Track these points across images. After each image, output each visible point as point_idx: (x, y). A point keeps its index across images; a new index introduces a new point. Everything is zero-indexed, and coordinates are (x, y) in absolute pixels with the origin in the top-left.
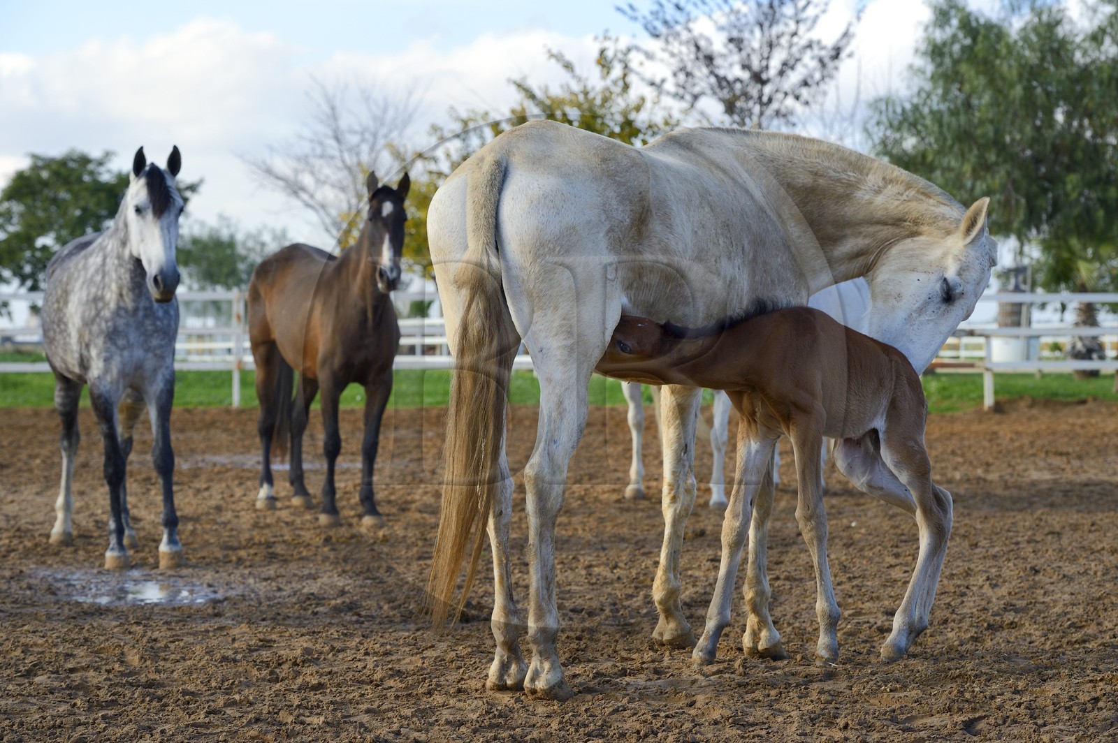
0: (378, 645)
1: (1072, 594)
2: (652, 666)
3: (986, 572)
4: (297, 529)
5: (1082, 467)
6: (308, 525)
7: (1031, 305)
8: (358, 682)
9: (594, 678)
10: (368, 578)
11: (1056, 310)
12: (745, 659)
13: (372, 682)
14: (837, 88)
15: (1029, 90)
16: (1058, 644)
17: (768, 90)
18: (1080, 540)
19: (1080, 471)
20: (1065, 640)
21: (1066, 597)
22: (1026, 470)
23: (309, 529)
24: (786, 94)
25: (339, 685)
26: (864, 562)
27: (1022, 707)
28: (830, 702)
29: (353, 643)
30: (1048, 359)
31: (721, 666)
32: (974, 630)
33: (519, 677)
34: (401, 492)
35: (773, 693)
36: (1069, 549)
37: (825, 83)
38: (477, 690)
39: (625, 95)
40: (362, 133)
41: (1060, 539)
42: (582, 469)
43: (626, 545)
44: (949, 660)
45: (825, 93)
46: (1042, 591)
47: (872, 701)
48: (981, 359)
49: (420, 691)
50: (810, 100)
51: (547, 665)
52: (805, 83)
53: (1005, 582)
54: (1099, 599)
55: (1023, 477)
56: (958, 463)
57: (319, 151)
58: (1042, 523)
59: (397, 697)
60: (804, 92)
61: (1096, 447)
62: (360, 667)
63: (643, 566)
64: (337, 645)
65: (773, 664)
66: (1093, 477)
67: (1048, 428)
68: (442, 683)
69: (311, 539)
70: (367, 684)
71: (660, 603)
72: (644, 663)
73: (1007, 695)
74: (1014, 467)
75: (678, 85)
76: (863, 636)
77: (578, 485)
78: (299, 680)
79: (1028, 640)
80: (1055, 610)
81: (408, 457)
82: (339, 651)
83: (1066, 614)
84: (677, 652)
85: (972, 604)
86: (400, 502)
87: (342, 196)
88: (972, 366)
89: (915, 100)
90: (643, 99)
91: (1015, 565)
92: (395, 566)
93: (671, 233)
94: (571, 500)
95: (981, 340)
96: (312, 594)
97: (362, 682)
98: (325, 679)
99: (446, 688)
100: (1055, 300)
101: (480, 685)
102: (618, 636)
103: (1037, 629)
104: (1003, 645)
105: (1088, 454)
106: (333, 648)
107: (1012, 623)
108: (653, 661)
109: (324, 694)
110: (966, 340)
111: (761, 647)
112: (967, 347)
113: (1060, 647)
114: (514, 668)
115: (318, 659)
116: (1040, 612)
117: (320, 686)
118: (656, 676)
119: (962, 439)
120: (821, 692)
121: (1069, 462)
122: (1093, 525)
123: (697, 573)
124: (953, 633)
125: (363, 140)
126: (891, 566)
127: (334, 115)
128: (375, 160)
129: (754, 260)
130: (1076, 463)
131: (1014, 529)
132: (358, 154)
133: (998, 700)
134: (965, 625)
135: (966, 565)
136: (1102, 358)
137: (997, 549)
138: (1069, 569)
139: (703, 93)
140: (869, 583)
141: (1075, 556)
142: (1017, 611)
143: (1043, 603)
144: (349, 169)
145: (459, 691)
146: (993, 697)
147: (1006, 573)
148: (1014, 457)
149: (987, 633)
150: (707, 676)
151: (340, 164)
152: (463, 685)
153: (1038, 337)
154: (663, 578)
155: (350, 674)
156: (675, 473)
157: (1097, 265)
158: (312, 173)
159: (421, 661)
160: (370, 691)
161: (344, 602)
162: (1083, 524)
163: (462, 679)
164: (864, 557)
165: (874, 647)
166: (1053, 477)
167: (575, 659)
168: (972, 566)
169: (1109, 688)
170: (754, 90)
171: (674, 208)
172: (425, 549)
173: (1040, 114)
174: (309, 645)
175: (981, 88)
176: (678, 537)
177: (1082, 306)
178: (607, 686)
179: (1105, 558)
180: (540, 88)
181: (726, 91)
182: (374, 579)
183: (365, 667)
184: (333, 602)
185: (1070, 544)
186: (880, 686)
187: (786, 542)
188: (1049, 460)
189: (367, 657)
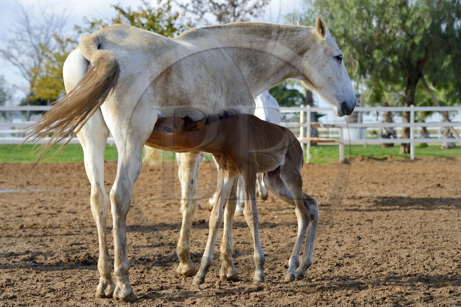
0: (43, 277)
1: (376, 249)
2: (176, 285)
3: (336, 239)
4: (7, 221)
5: (384, 189)
6: (12, 219)
7: (362, 113)
8: (33, 295)
9: (148, 291)
10: (41, 245)
11: (374, 115)
12: (221, 281)
13: (40, 294)
14: (270, 9)
15: (360, 11)
16: (369, 273)
17: (237, 9)
18: (381, 223)
19: (383, 191)
20: (372, 271)
21: (373, 250)
22: (357, 191)
23: (13, 221)
24: (246, 12)
25: (23, 296)
26: (280, 235)
27: (350, 302)
28: (259, 301)
29: (30, 276)
30: (370, 138)
31: (209, 285)
32: (330, 266)
33: (111, 291)
34: (59, 203)
35: (233, 297)
36: (376, 228)
37: (265, 6)
38: (91, 298)
39: (169, 12)
40: (41, 29)
41: (372, 223)
42: (147, 191)
43: (167, 228)
44: (317, 280)
45: (264, 11)
46: (362, 248)
47: (279, 300)
48: (338, 138)
49: (63, 298)
50: (257, 14)
51: (124, 286)
52: (255, 7)
53: (345, 243)
54: (389, 251)
55: (356, 194)
56: (326, 187)
57: (20, 37)
58: (364, 216)
59: (52, 302)
60: (255, 11)
61: (391, 180)
62: (34, 288)
63: (174, 238)
64: (24, 277)
65: (233, 283)
66: (389, 194)
67: (369, 171)
68: (74, 295)
69: (14, 226)
70: (37, 295)
71: (180, 256)
72: (172, 284)
73: (343, 297)
74: (352, 189)
75: (194, 7)
76: (277, 270)
77: (145, 199)
78: (4, 294)
79: (355, 271)
80: (368, 257)
81: (63, 186)
82: (24, 280)
83: (373, 258)
84: (188, 278)
85: (329, 254)
86: (58, 208)
87: (31, 60)
88: (333, 141)
89: (307, 15)
90: (178, 14)
91: (350, 235)
92: (54, 239)
93: (182, 80)
94: (142, 206)
95: (338, 129)
96: (13, 253)
97: (35, 295)
98: (16, 294)
99: (76, 297)
100: (374, 110)
101: (92, 296)
102: (161, 271)
103: (359, 266)
104: (343, 273)
105: (387, 183)
106: (21, 279)
107: (348, 263)
108: (176, 283)
109: (16, 301)
110: (331, 129)
111: (228, 275)
112: (333, 133)
113: (370, 274)
114: (109, 287)
115: (13, 284)
116: (361, 257)
117: (14, 297)
118: (177, 290)
119: (329, 176)
120: (256, 296)
121: (378, 187)
122: (388, 216)
123: (200, 241)
124: (320, 268)
125: (42, 33)
126: (292, 236)
127: (27, 20)
128: (48, 42)
129: (228, 92)
130: (381, 187)
131: (351, 219)
132: (39, 39)
133: (339, 299)
134: (326, 264)
135: (327, 236)
136: (395, 137)
137: (342, 228)
138: (375, 237)
139: (206, 11)
140: (281, 245)
141: (378, 231)
142: (350, 257)
143: (363, 253)
144: (35, 47)
145: (82, 298)
146: (336, 298)
147: (346, 239)
148: (353, 185)
149: (336, 268)
150: (202, 290)
151: (30, 44)
152: (84, 296)
153: (365, 128)
154: (182, 244)
155: (29, 291)
156: (188, 194)
157: (393, 93)
158: (17, 48)
159: (64, 284)
160: (38, 299)
161: (28, 256)
162: (383, 216)
163: (84, 292)
164: (280, 232)
165: (283, 275)
166: (371, 194)
167: (139, 282)
168: (330, 236)
169: (390, 293)
170: (230, 10)
171: (184, 69)
172: (69, 231)
173: (365, 22)
174: (10, 277)
175: (337, 10)
176: (189, 224)
177: (386, 113)
178: (154, 295)
179: (392, 232)
180: (127, 8)
181: (217, 10)
182: (44, 245)
183: (36, 288)
184: (23, 256)
185: (376, 226)
186: (284, 293)
187: (243, 226)
188: (369, 186)
189: (38, 283)
